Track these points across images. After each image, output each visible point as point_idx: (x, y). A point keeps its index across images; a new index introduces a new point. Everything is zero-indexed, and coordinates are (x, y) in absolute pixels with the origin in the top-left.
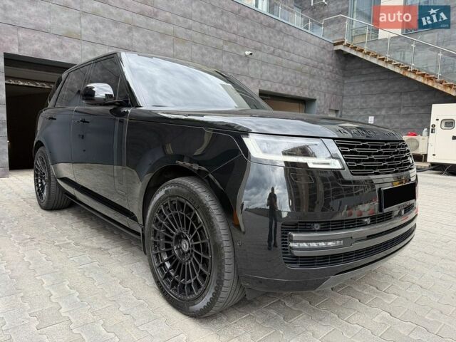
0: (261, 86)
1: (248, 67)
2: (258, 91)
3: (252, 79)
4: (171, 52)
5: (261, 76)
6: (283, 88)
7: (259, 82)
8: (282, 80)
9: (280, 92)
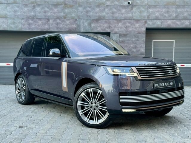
0: (149, 24)
1: (132, 13)
2: (144, 29)
3: (138, 21)
4: (62, 14)
5: (148, 17)
6: (179, 23)
7: (146, 22)
8: (177, 17)
9: (174, 26)
